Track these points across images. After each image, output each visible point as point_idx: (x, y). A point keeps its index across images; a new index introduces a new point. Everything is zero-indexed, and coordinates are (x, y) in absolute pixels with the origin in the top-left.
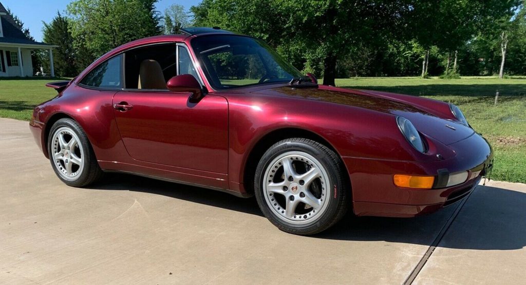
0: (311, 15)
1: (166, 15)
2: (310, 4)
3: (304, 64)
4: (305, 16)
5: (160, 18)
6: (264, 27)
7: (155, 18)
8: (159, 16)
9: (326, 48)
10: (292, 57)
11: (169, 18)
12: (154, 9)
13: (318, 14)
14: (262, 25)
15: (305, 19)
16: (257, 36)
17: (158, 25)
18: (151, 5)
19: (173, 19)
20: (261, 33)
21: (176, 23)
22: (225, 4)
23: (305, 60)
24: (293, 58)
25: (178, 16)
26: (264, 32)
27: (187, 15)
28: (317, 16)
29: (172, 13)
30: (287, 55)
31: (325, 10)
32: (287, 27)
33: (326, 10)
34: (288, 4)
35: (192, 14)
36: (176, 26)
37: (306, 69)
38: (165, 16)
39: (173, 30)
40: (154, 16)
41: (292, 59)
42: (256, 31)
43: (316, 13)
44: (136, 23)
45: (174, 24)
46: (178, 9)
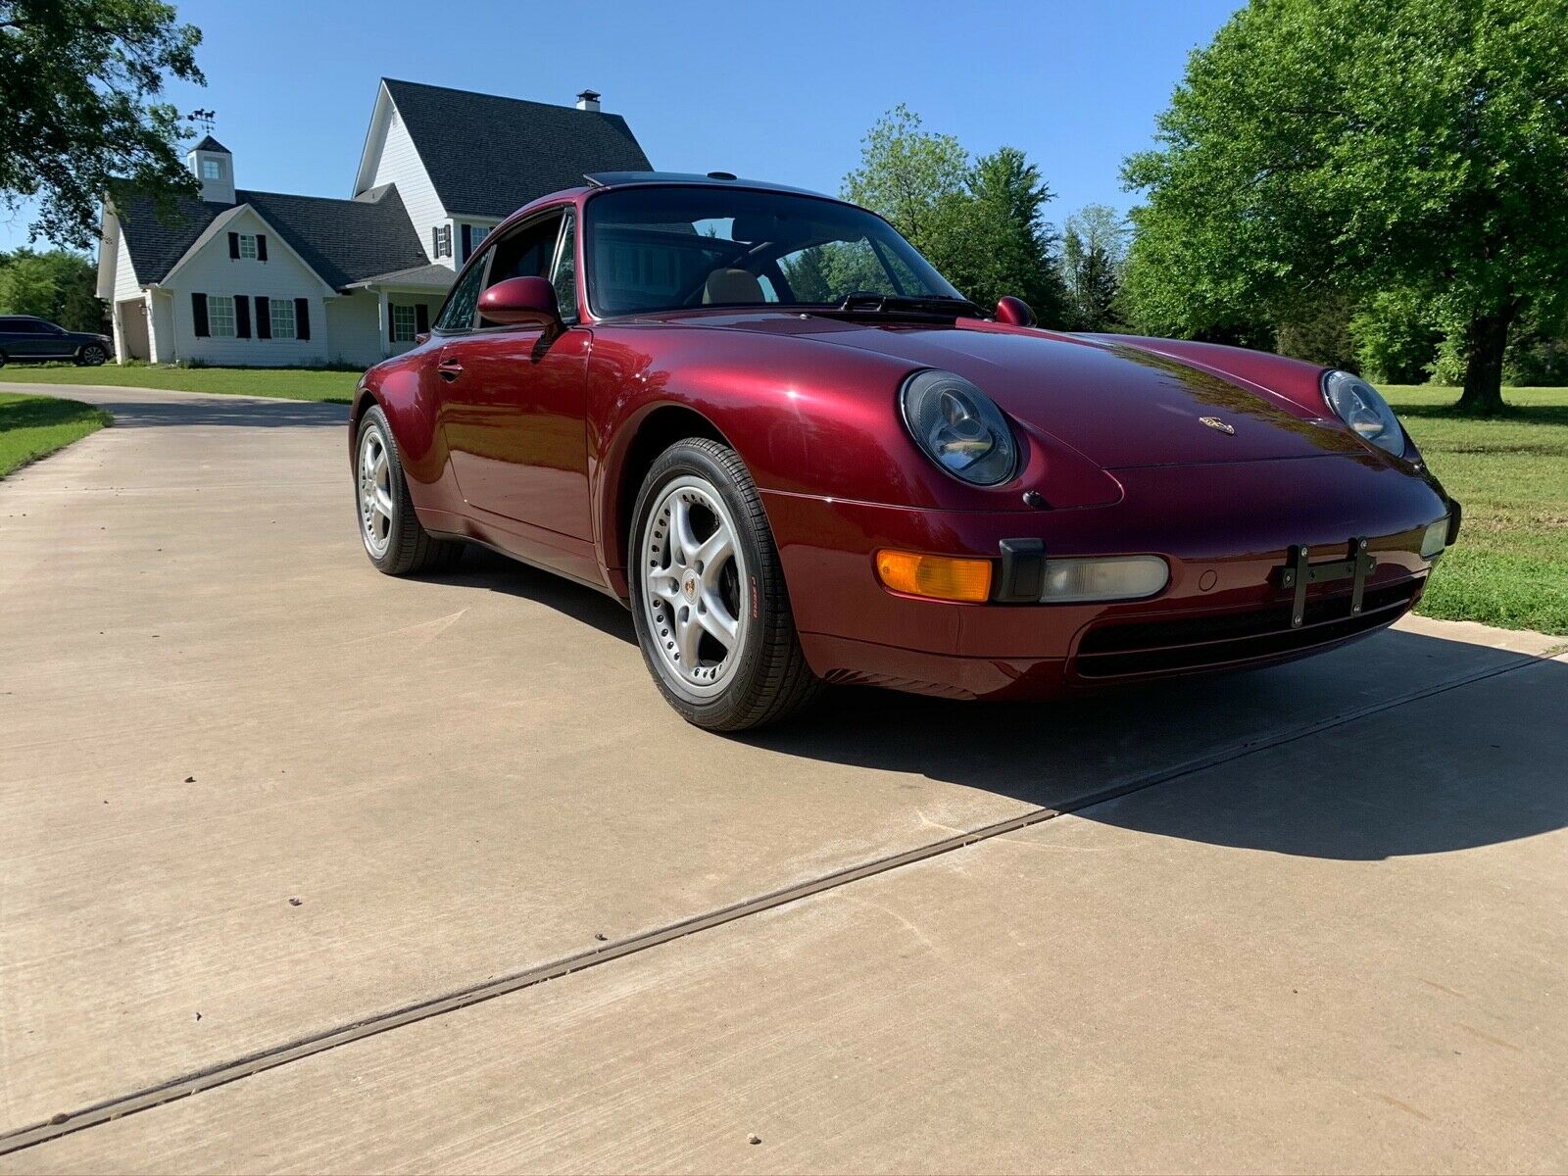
0: (1411, 208)
1: (1069, 230)
2: (1408, 179)
3: (1437, 346)
4: (1392, 210)
5: (1052, 239)
6: (1282, 246)
7: (1039, 238)
8: (1050, 235)
9: (1461, 295)
10: (1402, 329)
11: (1074, 237)
12: (1037, 217)
13: (1430, 204)
14: (1276, 240)
15: (1393, 218)
16: (1260, 269)
17: (1045, 256)
18: (1030, 209)
19: (1084, 239)
20: (1271, 260)
21: (1093, 249)
22: (1177, 192)
23: (1440, 337)
24: (1405, 332)
25: (1099, 232)
26: (1281, 260)
27: (1122, 228)
28: (1428, 210)
29: (1086, 226)
30: (1387, 324)
31: (1454, 195)
32: (1342, 242)
33: (1456, 193)
34: (1345, 183)
35: (1131, 225)
36: (1092, 257)
37: (1442, 361)
38: (1065, 235)
39: (1084, 267)
40: (1037, 234)
41: (1402, 334)
42: (1259, 256)
43: (1427, 201)
44: (982, 251)
45: (1087, 252)
46: (1100, 215)
